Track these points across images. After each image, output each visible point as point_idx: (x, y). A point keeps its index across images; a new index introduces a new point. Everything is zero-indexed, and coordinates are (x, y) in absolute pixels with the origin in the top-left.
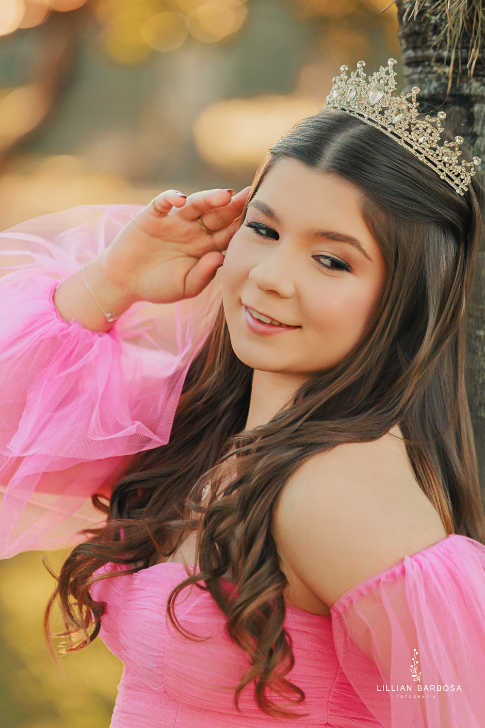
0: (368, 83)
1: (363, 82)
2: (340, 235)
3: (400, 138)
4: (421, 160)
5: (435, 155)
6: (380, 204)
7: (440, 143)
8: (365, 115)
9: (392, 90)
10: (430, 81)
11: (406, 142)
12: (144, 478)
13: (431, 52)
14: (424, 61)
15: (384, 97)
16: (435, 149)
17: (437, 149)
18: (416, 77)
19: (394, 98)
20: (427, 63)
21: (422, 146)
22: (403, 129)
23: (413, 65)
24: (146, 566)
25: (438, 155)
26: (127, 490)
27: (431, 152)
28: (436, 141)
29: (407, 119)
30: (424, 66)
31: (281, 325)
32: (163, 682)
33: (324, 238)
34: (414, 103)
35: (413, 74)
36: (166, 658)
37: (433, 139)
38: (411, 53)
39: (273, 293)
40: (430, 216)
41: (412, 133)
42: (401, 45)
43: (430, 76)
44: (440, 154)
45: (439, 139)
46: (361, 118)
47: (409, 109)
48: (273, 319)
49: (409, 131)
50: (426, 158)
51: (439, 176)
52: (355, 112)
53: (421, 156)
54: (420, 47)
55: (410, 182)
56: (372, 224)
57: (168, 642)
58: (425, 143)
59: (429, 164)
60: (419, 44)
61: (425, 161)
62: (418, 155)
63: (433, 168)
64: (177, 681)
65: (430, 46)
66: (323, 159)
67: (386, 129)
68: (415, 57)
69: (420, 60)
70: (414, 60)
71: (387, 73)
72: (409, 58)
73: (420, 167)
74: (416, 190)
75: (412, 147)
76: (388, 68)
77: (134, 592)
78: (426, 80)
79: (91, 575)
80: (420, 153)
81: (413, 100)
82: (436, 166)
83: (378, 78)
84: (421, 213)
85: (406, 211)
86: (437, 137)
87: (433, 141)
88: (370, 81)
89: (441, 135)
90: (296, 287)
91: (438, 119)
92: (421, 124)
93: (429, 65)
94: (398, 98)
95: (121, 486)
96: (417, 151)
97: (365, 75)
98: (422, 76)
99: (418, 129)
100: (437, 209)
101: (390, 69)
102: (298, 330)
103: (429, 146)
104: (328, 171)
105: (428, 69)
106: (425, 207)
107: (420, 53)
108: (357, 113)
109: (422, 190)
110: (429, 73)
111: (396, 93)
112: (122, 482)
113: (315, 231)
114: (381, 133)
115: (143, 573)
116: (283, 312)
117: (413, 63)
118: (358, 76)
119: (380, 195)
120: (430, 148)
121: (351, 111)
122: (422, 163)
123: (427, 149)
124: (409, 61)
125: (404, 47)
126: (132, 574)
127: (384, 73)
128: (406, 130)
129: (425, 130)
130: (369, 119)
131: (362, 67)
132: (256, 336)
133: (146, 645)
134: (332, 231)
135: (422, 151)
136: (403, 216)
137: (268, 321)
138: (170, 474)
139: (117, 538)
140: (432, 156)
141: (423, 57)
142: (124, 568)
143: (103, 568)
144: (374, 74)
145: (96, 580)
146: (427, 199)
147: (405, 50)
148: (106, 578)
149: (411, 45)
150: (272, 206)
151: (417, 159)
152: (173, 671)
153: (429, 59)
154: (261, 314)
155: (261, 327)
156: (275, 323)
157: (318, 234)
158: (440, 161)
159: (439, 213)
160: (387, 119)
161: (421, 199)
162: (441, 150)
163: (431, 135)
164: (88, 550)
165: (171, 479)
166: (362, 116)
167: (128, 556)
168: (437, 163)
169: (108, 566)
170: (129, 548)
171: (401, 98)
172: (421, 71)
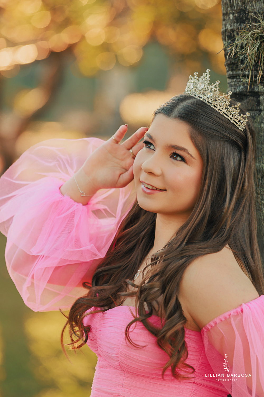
0: (199, 81)
1: (197, 81)
2: (179, 147)
3: (211, 104)
4: (221, 113)
5: (228, 112)
6: (198, 131)
7: (230, 106)
8: (197, 95)
9: (208, 83)
10: (240, 86)
11: (214, 106)
12: (108, 269)
13: (240, 72)
14: (237, 76)
15: (204, 86)
16: (227, 109)
17: (228, 109)
18: (233, 83)
19: (209, 86)
20: (238, 77)
21: (221, 107)
22: (213, 100)
23: (231, 78)
24: (110, 308)
25: (229, 111)
26: (100, 275)
27: (226, 110)
28: (228, 105)
29: (214, 95)
30: (237, 79)
31: (157, 189)
32: (119, 360)
33: (173, 148)
34: (217, 88)
35: (232, 82)
36: (121, 348)
37: (226, 104)
38: (230, 72)
39: (151, 173)
40: (223, 138)
41: (217, 102)
42: (226, 69)
43: (239, 83)
44: (230, 111)
45: (229, 104)
46: (195, 97)
47: (215, 91)
48: (153, 186)
49: (216, 100)
50: (224, 113)
51: (230, 121)
52: (193, 94)
53: (221, 112)
54: (235, 70)
55: (214, 122)
56: (195, 141)
57: (122, 341)
58: (223, 106)
59: (225, 116)
60: (234, 68)
61: (223, 114)
62: (220, 111)
63: (227, 117)
64: (126, 359)
65: (240, 69)
66: (173, 113)
67: (205, 100)
68: (233, 74)
69: (235, 75)
70: (232, 76)
71: (206, 76)
72: (230, 75)
73: (220, 116)
74: (216, 125)
75: (217, 108)
76: (207, 73)
77: (106, 320)
78: (238, 85)
79: (84, 313)
80: (221, 111)
81: (217, 87)
82: (228, 116)
83: (203, 78)
84: (219, 136)
85: (211, 134)
86: (228, 103)
87: (226, 105)
88: (199, 80)
89: (230, 102)
90: (162, 171)
91: (228, 95)
92: (221, 97)
93: (239, 78)
94: (210, 86)
95: (97, 273)
96: (219, 109)
97: (198, 78)
98: (236, 83)
99: (219, 100)
100: (228, 135)
101: (208, 73)
102: (165, 191)
103: (225, 107)
104: (175, 118)
105: (239, 80)
106: (221, 133)
107: (235, 73)
108: (194, 95)
109: (220, 126)
110: (239, 81)
111: (209, 84)
112: (97, 271)
113: (169, 145)
114: (204, 102)
115: (110, 311)
116: (157, 183)
117: (231, 77)
118: (195, 79)
119: (198, 127)
120: (225, 108)
121: (191, 94)
122: (222, 115)
123: (224, 109)
124: (229, 76)
125: (227, 69)
126: (104, 312)
127: (205, 76)
128: (214, 100)
129: (223, 100)
130: (199, 97)
131: (196, 74)
132: (146, 195)
133: (111, 343)
134: (176, 145)
135: (222, 110)
136: (210, 137)
137: (151, 187)
138: (119, 267)
139: (95, 296)
140: (226, 111)
141: (236, 74)
142: (99, 309)
143: (90, 309)
144: (201, 77)
145: (88, 315)
146: (222, 130)
147: (228, 71)
148: (92, 314)
149: (230, 69)
150: (152, 135)
151: (219, 113)
152: (124, 354)
153: (239, 75)
154: (147, 184)
155: (148, 191)
156: (154, 188)
157: (170, 146)
158: (230, 114)
159: (228, 137)
160: (206, 96)
161: (219, 130)
162: (230, 109)
163: (225, 102)
164: (83, 301)
165: (119, 269)
166: (196, 95)
167: (102, 304)
168: (229, 115)
169: (92, 309)
170: (101, 300)
171: (212, 86)
172: (235, 81)
